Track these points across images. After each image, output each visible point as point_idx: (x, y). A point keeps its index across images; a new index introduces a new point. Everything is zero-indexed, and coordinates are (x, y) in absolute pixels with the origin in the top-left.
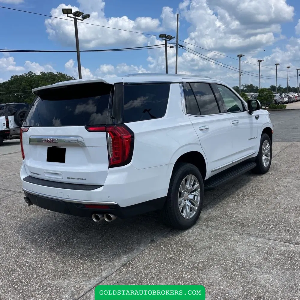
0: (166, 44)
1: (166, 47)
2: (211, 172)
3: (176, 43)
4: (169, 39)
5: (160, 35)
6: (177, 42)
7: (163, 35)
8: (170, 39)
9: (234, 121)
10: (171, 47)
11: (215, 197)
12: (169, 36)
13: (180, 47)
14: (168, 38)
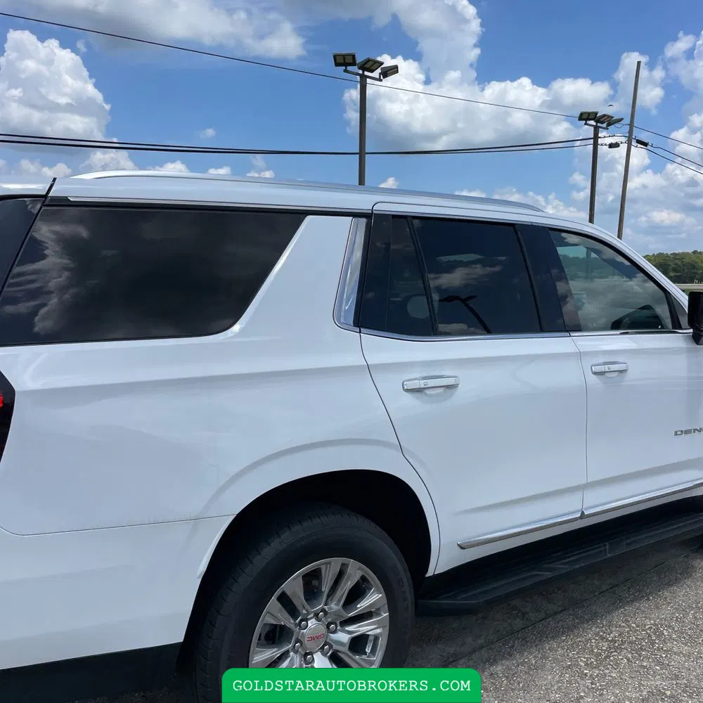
0: (596, 138)
1: (596, 145)
2: (462, 547)
3: (627, 135)
4: (604, 125)
5: (582, 114)
6: (631, 132)
7: (589, 114)
8: (609, 125)
9: (605, 364)
10: (611, 146)
11: (518, 623)
12: (604, 115)
13: (639, 145)
14: (603, 123)
